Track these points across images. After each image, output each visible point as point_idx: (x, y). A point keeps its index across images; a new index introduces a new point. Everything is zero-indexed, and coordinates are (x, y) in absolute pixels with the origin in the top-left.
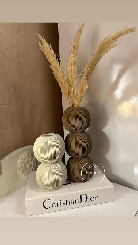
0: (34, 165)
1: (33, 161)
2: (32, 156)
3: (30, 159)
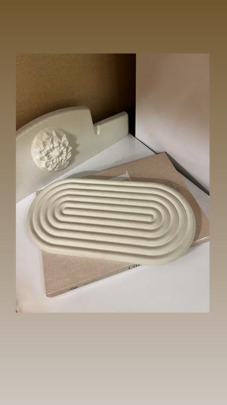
0: (67, 151)
1: (64, 145)
2: (60, 137)
3: (56, 144)
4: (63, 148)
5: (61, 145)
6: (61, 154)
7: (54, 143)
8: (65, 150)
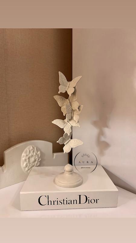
1: (38, 156)
2: (37, 151)
3: (34, 154)
4: (37, 157)
5: (37, 155)
6: (35, 161)
7: (34, 153)
8: (37, 159)
